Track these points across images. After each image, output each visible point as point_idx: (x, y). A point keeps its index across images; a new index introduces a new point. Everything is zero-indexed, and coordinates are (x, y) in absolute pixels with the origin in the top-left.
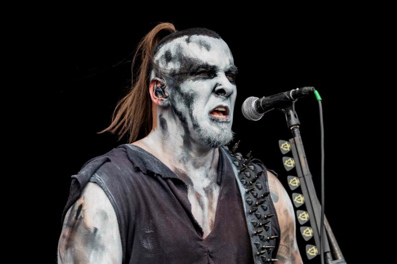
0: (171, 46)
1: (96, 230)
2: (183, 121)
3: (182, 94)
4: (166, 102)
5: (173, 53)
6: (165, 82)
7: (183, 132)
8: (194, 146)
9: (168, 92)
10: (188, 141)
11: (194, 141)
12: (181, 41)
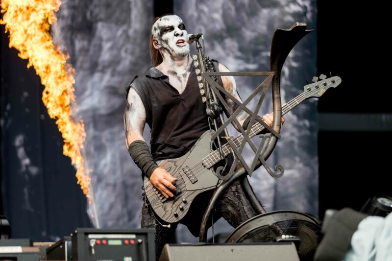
0: (155, 25)
1: (132, 104)
2: (168, 50)
3: (163, 41)
4: (160, 46)
5: (156, 27)
6: (157, 39)
7: (169, 55)
8: (176, 59)
9: (159, 42)
10: (173, 58)
11: (175, 57)
12: (158, 21)
